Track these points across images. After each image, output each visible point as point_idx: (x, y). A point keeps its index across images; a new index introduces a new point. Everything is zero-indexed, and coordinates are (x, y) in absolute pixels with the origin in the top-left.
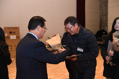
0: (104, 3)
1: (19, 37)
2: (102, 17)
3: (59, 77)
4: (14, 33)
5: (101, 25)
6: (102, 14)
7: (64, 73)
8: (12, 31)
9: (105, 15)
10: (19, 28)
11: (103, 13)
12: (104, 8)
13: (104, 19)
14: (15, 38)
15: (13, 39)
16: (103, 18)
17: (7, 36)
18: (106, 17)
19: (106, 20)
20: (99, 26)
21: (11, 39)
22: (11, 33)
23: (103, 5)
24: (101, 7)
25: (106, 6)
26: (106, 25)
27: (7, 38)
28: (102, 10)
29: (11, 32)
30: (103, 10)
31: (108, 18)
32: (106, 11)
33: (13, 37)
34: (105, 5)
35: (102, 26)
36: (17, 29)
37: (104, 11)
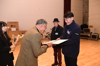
0: (86, 3)
1: (18, 29)
2: (85, 14)
3: (45, 59)
4: (15, 26)
5: (83, 20)
6: (85, 12)
7: (50, 56)
8: (13, 24)
9: (87, 12)
10: (18, 22)
11: (85, 10)
14: (15, 30)
15: (13, 30)
17: (9, 29)
18: (88, 14)
19: (87, 16)
20: (82, 21)
21: (12, 30)
22: (12, 26)
24: (84, 6)
26: (87, 20)
27: (9, 30)
29: (12, 25)
30: (86, 8)
32: (88, 9)
33: (14, 29)
34: (87, 4)
35: (85, 21)
36: (17, 23)
37: (86, 9)
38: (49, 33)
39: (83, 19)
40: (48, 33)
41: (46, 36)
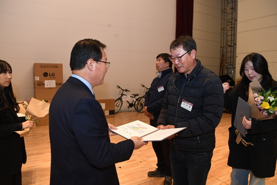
0: (228, 24)
2: (225, 50)
3: (138, 165)
4: (52, 76)
5: (222, 66)
6: (225, 45)
7: (148, 157)
8: (49, 71)
9: (231, 46)
10: (61, 65)
11: (227, 41)
12: (229, 33)
13: (229, 55)
14: (55, 86)
15: (49, 86)
16: (227, 52)
17: (38, 81)
18: (232, 50)
19: (232, 56)
20: (219, 67)
21: (46, 86)
22: (46, 75)
23: (227, 26)
24: (223, 29)
25: (234, 29)
26: (231, 67)
27: (38, 85)
28: (225, 37)
29: (47, 73)
30: (227, 36)
31: (237, 52)
32: (233, 39)
33: (50, 83)
34: (230, 26)
35: (224, 67)
36: (58, 67)
37: (229, 38)
38: (138, 95)
39: (221, 63)
40: (135, 95)
41: (131, 102)
